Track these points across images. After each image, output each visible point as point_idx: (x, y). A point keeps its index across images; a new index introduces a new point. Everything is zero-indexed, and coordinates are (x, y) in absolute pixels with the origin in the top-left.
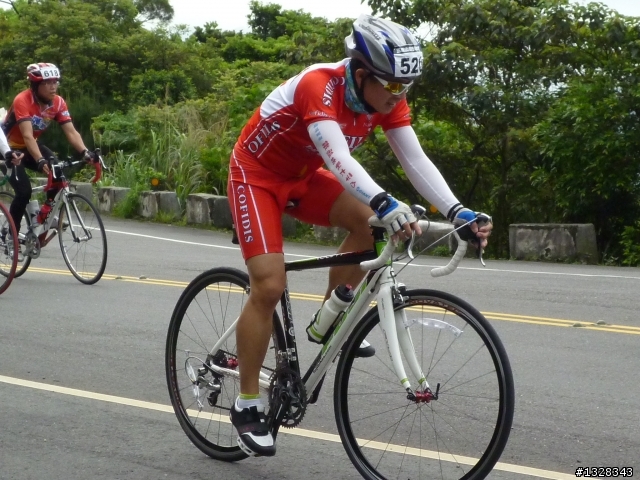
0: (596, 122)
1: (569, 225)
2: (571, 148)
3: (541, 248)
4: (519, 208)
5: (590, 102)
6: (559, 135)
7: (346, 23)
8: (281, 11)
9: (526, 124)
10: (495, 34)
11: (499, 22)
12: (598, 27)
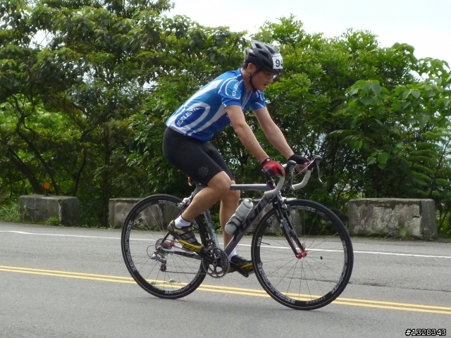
2: (161, 136)
4: (118, 185)
5: (176, 97)
6: (150, 124)
9: (124, 116)
10: (98, 41)
11: (102, 31)
12: (183, 36)
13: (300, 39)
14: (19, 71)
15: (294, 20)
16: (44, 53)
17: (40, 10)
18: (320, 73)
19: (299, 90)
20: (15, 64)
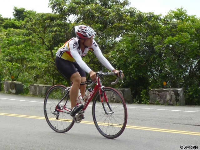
0: (132, 51)
1: (121, 89)
2: (123, 61)
3: (111, 97)
5: (130, 44)
6: (119, 56)
7: (43, 14)
8: (25, 11)
9: (107, 52)
10: (96, 19)
11: (98, 15)
12: (133, 16)
13: (185, 18)
14: (61, 33)
15: (183, 9)
16: (72, 25)
17: (71, 6)
18: (194, 33)
19: (185, 40)
20: (60, 29)
